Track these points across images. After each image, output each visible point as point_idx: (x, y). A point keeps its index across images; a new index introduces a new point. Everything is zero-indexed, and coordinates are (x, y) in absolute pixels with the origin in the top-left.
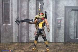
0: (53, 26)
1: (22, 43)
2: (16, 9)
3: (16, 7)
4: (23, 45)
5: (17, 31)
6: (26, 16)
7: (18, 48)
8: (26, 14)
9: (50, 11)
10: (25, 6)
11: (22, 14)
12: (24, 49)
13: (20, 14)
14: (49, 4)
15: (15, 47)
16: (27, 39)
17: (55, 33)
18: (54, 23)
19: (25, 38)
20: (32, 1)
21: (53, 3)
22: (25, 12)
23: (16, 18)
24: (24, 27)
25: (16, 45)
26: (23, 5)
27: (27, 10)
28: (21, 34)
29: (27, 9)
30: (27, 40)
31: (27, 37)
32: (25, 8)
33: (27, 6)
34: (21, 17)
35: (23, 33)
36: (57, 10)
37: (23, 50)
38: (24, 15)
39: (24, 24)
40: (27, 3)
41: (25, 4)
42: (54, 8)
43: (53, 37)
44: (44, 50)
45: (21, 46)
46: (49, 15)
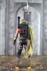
0: (40, 39)
1: (9, 55)
2: (4, 21)
3: (4, 18)
4: (11, 58)
5: (4, 43)
6: (14, 28)
7: (6, 61)
8: (14, 26)
9: (38, 23)
10: (13, 17)
11: (9, 26)
12: (13, 63)
13: (8, 26)
14: (37, 16)
15: (3, 60)
16: (14, 51)
17: (43, 46)
18: (42, 36)
19: (12, 51)
20: (20, 13)
21: (41, 15)
22: (13, 24)
23: (3, 29)
24: (11, 39)
25: (3, 58)
26: (11, 17)
27: (15, 22)
28: (8, 46)
29: (15, 20)
30: (14, 53)
31: (14, 49)
32: (13, 20)
33: (15, 18)
34: (9, 29)
35: (11, 46)
36: (45, 23)
37: (11, 63)
38: (12, 27)
39: (11, 36)
40: (15, 15)
41: (13, 16)
42: (42, 21)
43: (40, 50)
44: (35, 64)
45: (9, 59)
46: (37, 27)
